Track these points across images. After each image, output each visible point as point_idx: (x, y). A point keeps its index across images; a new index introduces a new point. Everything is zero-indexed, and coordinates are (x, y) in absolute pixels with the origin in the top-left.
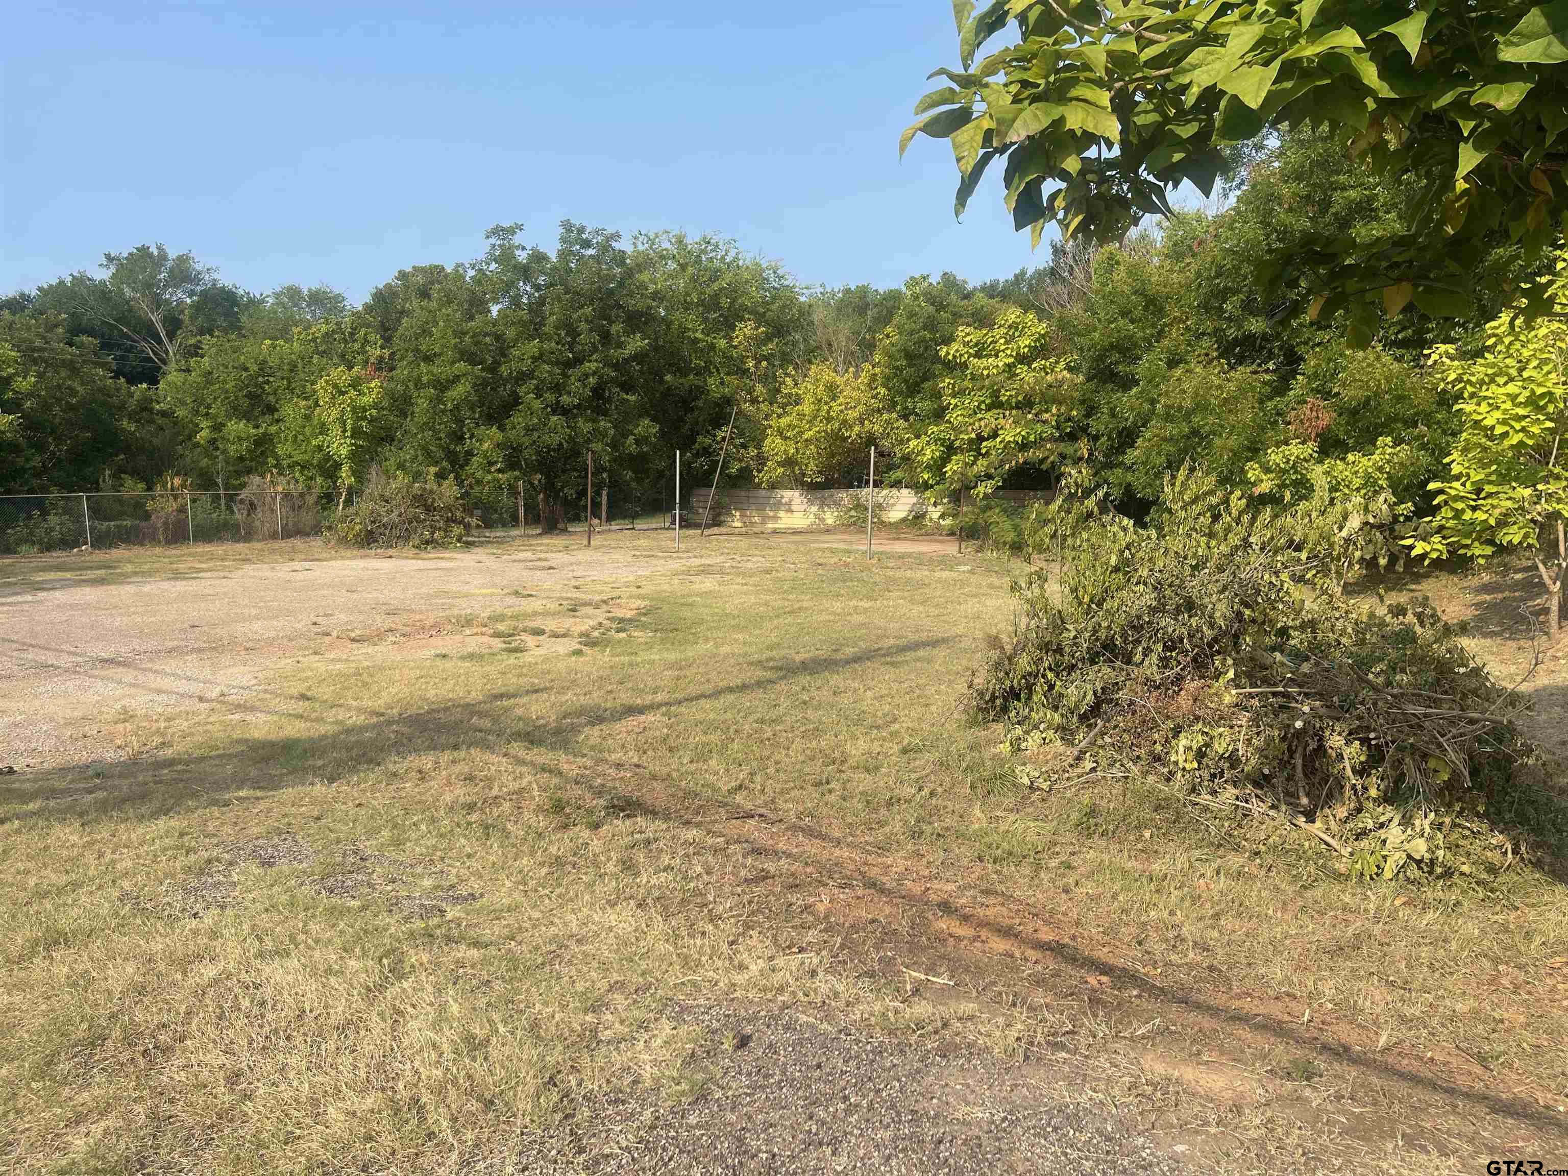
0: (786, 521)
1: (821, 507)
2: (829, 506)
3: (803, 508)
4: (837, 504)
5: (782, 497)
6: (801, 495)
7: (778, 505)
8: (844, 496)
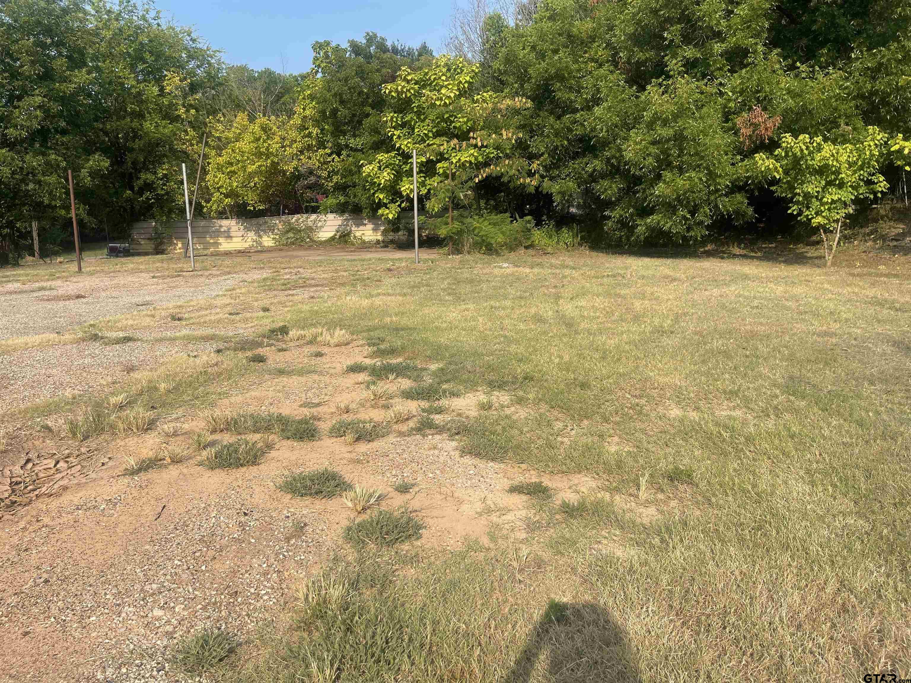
0: (225, 245)
1: (257, 233)
2: (265, 231)
3: (240, 234)
4: (272, 229)
5: (221, 226)
6: (237, 223)
7: (218, 233)
8: (278, 223)
